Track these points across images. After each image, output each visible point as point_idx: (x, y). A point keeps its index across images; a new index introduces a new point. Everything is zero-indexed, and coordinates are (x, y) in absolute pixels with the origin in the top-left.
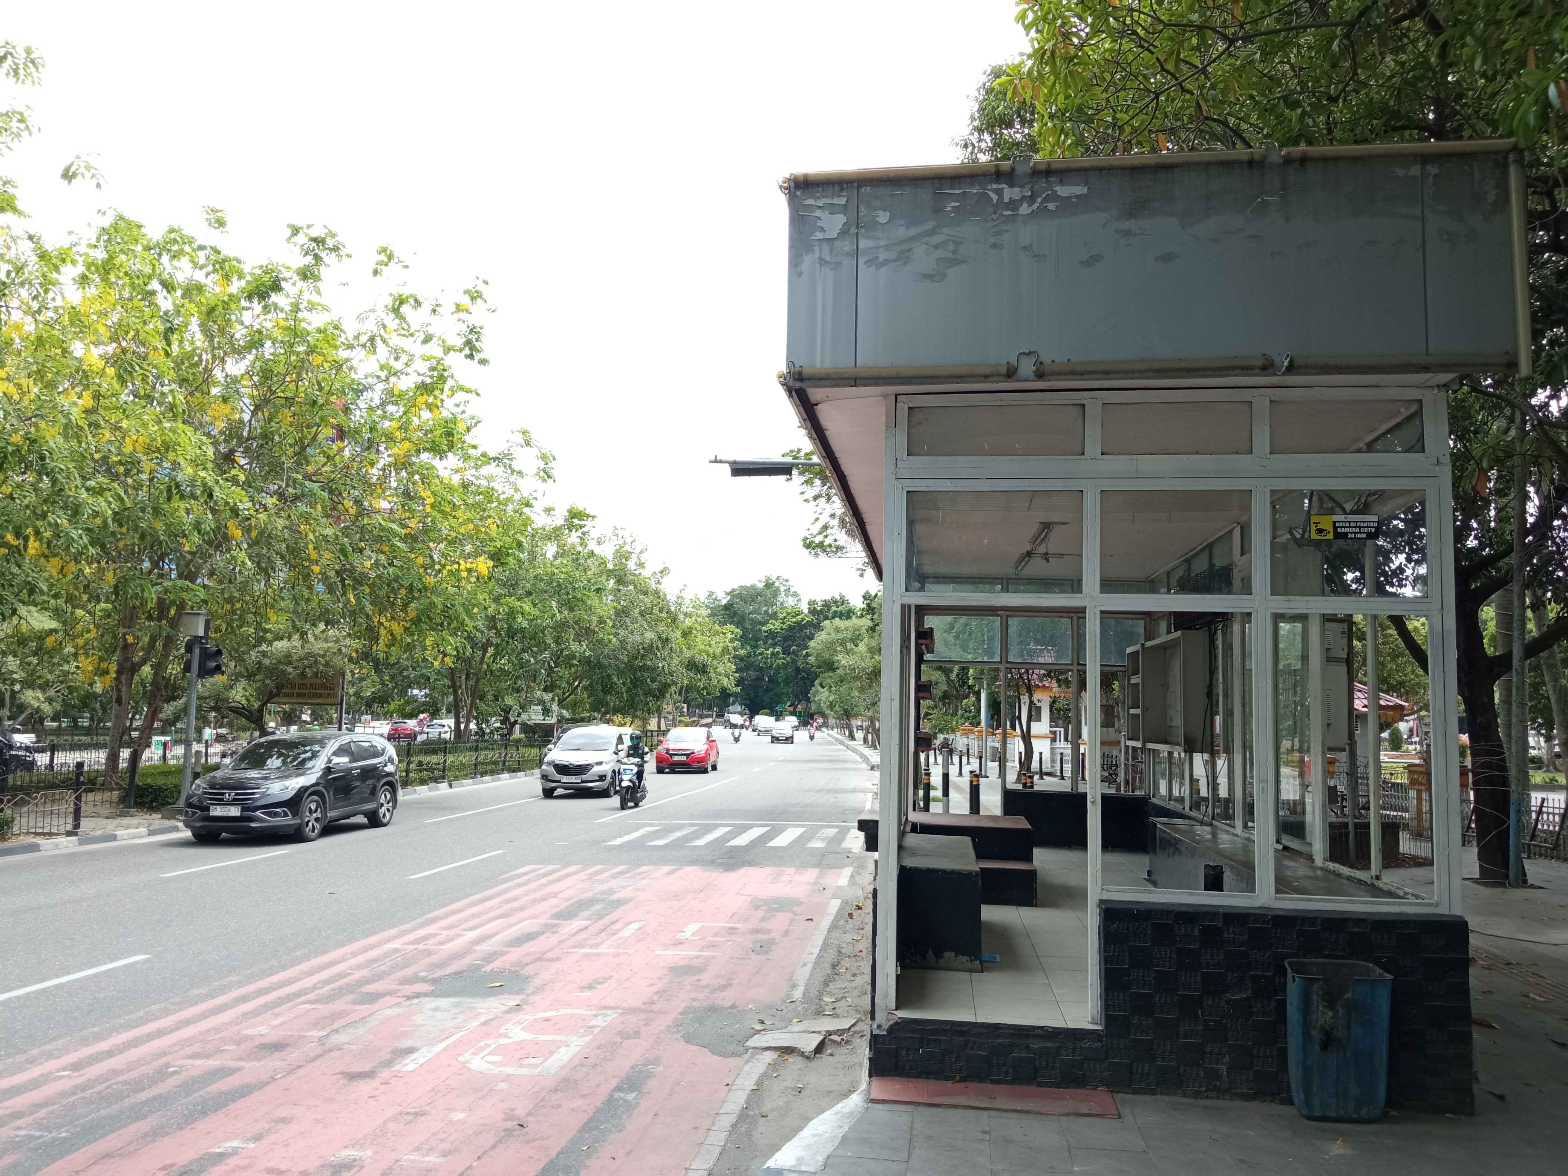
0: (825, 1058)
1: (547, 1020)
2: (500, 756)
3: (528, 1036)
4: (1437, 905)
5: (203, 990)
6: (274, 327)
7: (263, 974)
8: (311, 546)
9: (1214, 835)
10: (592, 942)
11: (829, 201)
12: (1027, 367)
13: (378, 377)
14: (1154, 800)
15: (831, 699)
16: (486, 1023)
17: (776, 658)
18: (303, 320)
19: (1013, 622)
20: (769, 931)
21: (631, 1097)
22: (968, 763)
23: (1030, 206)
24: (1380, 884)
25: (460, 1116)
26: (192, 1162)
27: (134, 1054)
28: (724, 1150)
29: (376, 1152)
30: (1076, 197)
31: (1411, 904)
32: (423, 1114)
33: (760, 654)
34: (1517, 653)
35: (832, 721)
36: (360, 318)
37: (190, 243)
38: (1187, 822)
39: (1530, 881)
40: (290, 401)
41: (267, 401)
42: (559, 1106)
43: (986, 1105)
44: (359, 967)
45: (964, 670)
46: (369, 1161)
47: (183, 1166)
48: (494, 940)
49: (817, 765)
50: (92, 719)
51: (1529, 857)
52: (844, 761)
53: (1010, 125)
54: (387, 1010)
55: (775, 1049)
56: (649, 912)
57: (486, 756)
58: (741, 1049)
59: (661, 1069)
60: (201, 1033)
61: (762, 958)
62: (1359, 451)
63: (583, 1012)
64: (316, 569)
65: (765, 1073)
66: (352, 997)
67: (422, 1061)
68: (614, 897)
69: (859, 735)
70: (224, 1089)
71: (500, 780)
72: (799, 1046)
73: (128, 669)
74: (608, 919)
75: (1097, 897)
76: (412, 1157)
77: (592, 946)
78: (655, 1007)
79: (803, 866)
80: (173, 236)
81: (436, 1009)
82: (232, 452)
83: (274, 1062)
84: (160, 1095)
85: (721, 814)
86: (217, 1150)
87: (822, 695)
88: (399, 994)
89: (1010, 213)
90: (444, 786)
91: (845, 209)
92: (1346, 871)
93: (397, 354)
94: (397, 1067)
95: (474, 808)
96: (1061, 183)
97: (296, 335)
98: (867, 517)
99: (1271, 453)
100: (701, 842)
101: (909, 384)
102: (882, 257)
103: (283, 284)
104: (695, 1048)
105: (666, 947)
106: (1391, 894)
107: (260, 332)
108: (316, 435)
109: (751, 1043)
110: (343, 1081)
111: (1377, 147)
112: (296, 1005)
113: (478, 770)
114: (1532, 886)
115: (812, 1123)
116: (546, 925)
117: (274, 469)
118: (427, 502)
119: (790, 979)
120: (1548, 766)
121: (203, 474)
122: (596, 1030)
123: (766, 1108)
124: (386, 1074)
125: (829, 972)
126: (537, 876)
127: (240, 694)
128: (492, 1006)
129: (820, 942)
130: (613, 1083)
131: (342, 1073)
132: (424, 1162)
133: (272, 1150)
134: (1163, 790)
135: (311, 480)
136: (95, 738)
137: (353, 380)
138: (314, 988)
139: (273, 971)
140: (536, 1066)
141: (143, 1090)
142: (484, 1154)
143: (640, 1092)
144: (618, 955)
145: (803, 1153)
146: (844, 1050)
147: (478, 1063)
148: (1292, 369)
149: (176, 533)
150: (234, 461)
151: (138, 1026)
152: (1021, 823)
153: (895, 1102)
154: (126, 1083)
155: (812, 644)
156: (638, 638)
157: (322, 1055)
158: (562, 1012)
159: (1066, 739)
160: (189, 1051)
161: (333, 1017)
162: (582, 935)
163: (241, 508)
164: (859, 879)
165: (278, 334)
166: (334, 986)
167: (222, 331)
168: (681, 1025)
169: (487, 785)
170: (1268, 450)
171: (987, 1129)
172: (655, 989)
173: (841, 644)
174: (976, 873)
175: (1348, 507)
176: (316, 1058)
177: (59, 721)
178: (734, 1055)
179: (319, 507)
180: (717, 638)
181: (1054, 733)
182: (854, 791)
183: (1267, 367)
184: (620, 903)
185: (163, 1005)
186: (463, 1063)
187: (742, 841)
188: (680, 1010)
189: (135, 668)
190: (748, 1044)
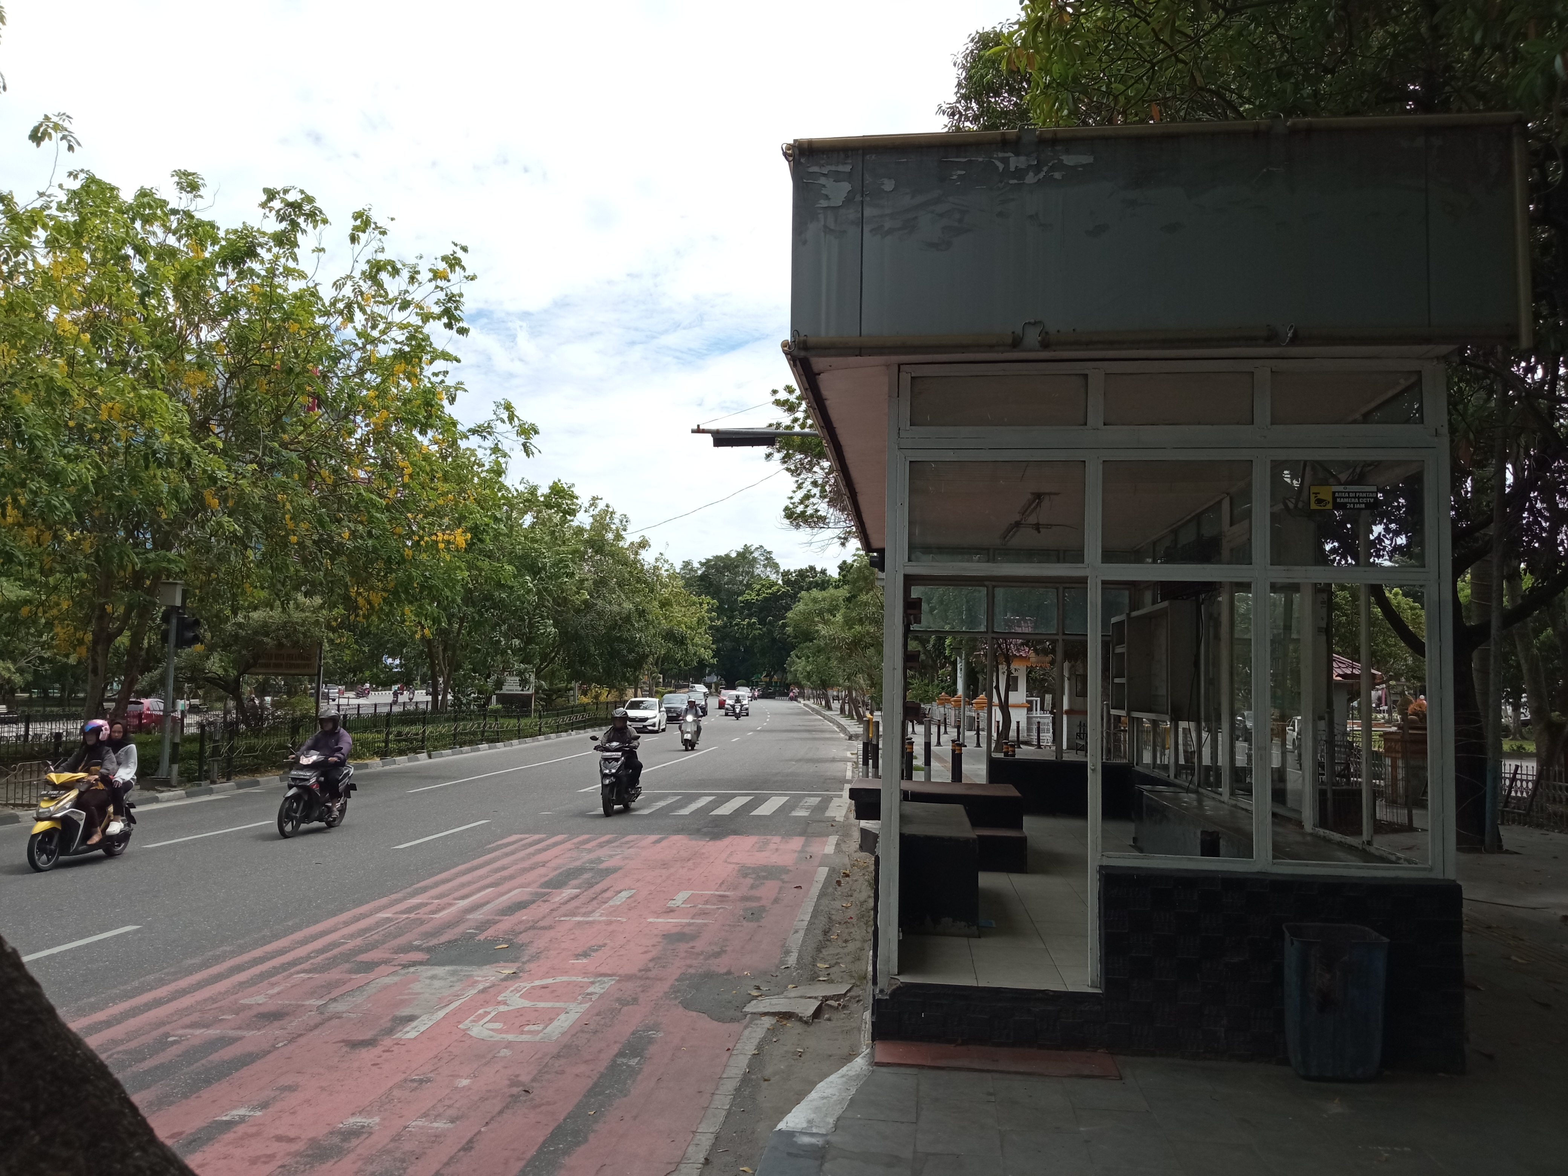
0: (823, 1023)
1: (544, 987)
2: (479, 727)
3: (527, 1003)
4: (1431, 869)
5: (197, 960)
6: (248, 293)
7: (256, 944)
8: (287, 516)
9: (1200, 801)
10: (583, 910)
11: (833, 168)
12: (1032, 337)
13: (355, 345)
14: (1138, 768)
15: (808, 669)
16: (484, 991)
17: (753, 629)
18: (280, 286)
19: (1000, 593)
20: (759, 899)
21: (633, 1062)
22: (946, 732)
23: (1036, 175)
24: (1372, 849)
25: (465, 1082)
26: (200, 1130)
27: (132, 1023)
28: (729, 1113)
29: (383, 1119)
30: (1083, 166)
31: (1405, 869)
32: (428, 1080)
33: (736, 625)
34: (1495, 622)
35: (807, 691)
36: (338, 285)
37: (162, 207)
38: (1172, 789)
39: (1505, 847)
40: (265, 369)
41: (242, 369)
42: (563, 1072)
43: (991, 1068)
44: (352, 936)
45: (941, 640)
46: (377, 1128)
47: (191, 1134)
48: (486, 908)
49: (795, 735)
50: (62, 690)
51: (1502, 824)
52: (822, 731)
53: (997, 94)
54: (384, 978)
55: (773, 1014)
56: (638, 880)
57: (465, 726)
58: (740, 1014)
59: (661, 1034)
60: (198, 1003)
61: (754, 925)
62: (1354, 422)
63: (580, 979)
64: (293, 539)
65: (765, 1037)
66: (347, 966)
67: (422, 1029)
68: (603, 866)
69: (836, 705)
70: (226, 1058)
71: (479, 750)
72: (797, 1011)
73: (104, 639)
74: (598, 888)
75: (1097, 863)
76: (420, 1123)
77: (585, 914)
78: (651, 974)
79: (788, 834)
80: (145, 200)
81: (433, 977)
82: (207, 420)
83: (274, 1031)
84: (162, 1064)
85: (704, 784)
86: (224, 1118)
87: (799, 665)
88: (395, 963)
89: (1015, 181)
90: (423, 756)
91: (849, 177)
92: (1336, 836)
93: (373, 320)
94: (399, 1035)
95: (455, 778)
96: (1068, 152)
97: (272, 302)
98: (859, 487)
99: (1272, 424)
100: (686, 811)
101: (914, 353)
102: (887, 225)
103: (259, 250)
104: (694, 1014)
105: (658, 915)
106: (1382, 859)
107: (234, 298)
108: (291, 404)
109: (748, 1009)
110: (345, 1049)
111: (1371, 119)
112: (292, 974)
113: (457, 741)
114: (1507, 852)
115: (819, 1086)
116: (537, 894)
117: (249, 438)
118: (406, 471)
119: (783, 946)
120: (1514, 734)
121: (180, 441)
122: (594, 998)
123: (768, 1072)
124: (387, 1042)
125: (821, 938)
126: (523, 845)
127: (215, 665)
128: (486, 975)
129: (811, 909)
130: (615, 1049)
131: (343, 1041)
132: (432, 1128)
133: (280, 1117)
134: (1147, 758)
135: (286, 448)
136: (67, 709)
137: (330, 347)
138: (308, 957)
139: (265, 941)
140: (538, 1032)
141: (145, 1059)
142: (492, 1119)
143: (642, 1057)
144: (610, 923)
145: (812, 1116)
146: (842, 1015)
147: (477, 1031)
148: (1296, 340)
149: (153, 502)
150: (209, 430)
151: (134, 997)
152: (1009, 791)
153: (900, 1065)
154: (126, 1052)
155: (789, 614)
156: (616, 608)
157: (321, 1024)
158: (559, 979)
159: (1042, 709)
160: (187, 1020)
161: (330, 986)
162: (573, 904)
163: (220, 476)
164: (844, 847)
165: (254, 301)
166: (328, 955)
167: (196, 295)
168: (678, 991)
169: (466, 755)
170: (1269, 420)
171: (992, 1090)
172: (649, 956)
173: (819, 615)
174: (974, 840)
175: (1343, 477)
176: (316, 1026)
177: (31, 693)
178: (732, 1020)
179: (296, 476)
180: (693, 609)
181: (1030, 702)
182: (833, 760)
183: (1271, 338)
184: (608, 872)
185: (157, 975)
186: (464, 1030)
187: (726, 809)
188: (676, 977)
189: (111, 638)
190: (746, 1009)
